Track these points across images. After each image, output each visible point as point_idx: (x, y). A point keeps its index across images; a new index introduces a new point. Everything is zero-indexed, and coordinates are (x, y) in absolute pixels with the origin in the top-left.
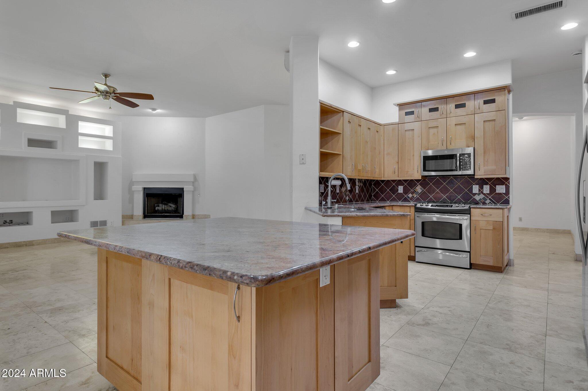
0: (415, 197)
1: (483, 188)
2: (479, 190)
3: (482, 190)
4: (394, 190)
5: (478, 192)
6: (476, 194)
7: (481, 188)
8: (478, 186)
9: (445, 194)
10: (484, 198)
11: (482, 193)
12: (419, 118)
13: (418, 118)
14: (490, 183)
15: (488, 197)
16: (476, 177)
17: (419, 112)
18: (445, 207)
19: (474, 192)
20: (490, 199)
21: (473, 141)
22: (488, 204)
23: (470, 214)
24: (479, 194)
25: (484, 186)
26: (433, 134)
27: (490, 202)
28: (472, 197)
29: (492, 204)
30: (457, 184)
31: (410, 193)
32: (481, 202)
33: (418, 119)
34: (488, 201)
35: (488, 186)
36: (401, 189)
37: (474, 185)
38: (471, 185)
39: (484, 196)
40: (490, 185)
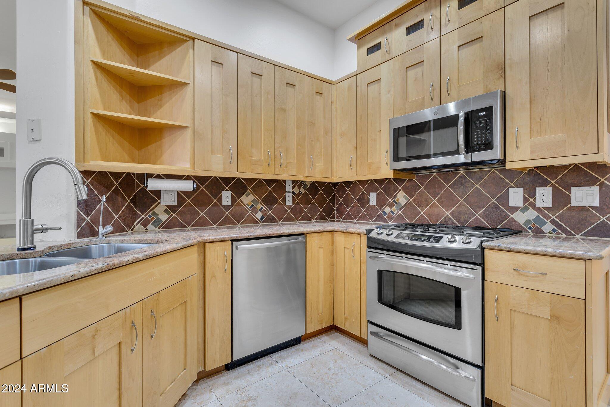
0: (395, 212)
1: (534, 195)
2: (526, 200)
3: (531, 200)
4: (363, 201)
5: (521, 204)
6: (516, 208)
7: (530, 193)
8: (521, 190)
9: (448, 207)
10: (537, 219)
11: (533, 205)
12: (389, 54)
13: (387, 55)
14: (553, 182)
15: (548, 218)
16: (508, 166)
17: (389, 41)
18: (424, 241)
19: (511, 204)
20: (553, 222)
21: (500, 77)
22: (548, 235)
23: (482, 265)
24: (524, 210)
25: (539, 190)
26: (415, 80)
27: (554, 230)
28: (507, 216)
29: (560, 234)
30: (473, 185)
31: (387, 205)
32: (530, 228)
33: (388, 57)
34: (548, 227)
35: (549, 190)
36: (373, 198)
37: (512, 187)
38: (506, 186)
39: (536, 214)
40: (553, 186)
